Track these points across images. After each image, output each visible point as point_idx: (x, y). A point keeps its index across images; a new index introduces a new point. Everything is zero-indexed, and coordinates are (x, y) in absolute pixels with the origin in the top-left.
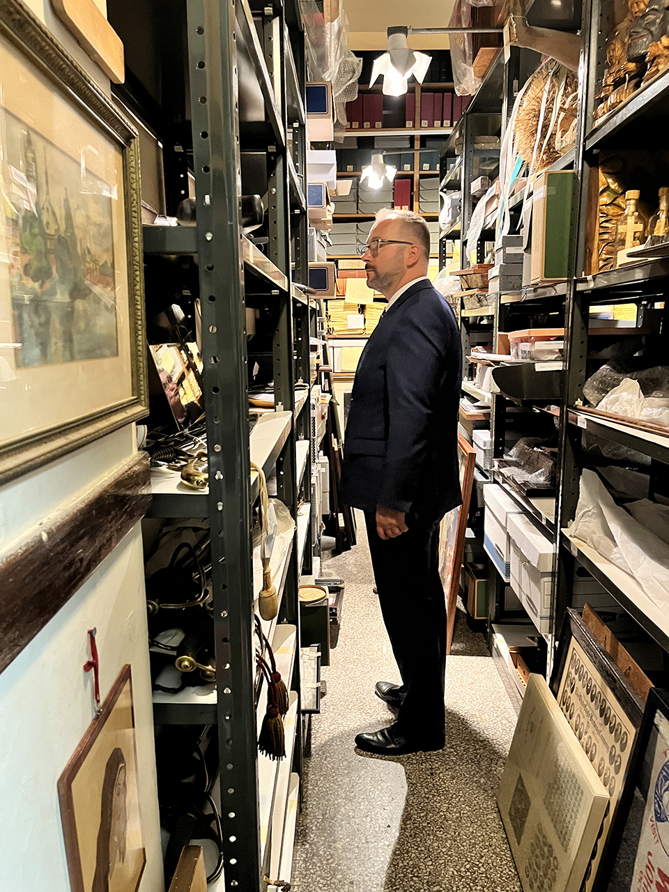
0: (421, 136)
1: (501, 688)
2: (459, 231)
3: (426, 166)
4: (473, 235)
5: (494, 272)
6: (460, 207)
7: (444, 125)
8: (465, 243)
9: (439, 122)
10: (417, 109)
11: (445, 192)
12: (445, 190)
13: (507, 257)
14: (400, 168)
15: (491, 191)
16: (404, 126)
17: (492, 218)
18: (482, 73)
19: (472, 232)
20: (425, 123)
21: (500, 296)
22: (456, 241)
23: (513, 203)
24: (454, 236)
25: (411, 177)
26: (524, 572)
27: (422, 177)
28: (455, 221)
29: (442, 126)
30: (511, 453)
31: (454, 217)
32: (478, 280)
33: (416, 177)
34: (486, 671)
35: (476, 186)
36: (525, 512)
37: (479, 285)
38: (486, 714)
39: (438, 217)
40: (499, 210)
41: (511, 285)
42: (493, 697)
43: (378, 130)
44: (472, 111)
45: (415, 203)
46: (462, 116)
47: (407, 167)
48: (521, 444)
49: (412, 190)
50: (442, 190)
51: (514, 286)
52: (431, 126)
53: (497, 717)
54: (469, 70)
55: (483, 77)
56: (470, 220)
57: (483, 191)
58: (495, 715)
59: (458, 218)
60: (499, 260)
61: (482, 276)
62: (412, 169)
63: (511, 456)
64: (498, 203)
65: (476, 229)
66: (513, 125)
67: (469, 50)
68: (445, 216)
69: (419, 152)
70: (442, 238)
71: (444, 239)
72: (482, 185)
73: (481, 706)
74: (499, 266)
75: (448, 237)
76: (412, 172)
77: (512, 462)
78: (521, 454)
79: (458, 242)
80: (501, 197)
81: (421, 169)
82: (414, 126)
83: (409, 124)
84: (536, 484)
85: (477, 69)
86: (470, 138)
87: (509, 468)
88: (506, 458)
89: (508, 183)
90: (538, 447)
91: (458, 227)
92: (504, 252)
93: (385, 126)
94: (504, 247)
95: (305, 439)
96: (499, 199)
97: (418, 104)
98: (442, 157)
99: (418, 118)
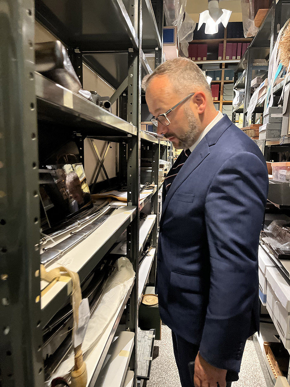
0: (225, 63)
1: (257, 363)
2: (243, 109)
3: (227, 78)
4: (250, 109)
5: (264, 127)
6: (244, 96)
7: (237, 58)
8: (246, 114)
9: (235, 57)
10: (224, 51)
11: (236, 90)
12: (236, 88)
13: (271, 119)
14: (214, 79)
15: (262, 85)
16: (218, 59)
17: (262, 99)
18: (259, 25)
19: (250, 108)
20: (228, 57)
21: (265, 142)
22: (241, 114)
23: (275, 89)
24: (240, 111)
25: (220, 83)
26: (276, 306)
27: (225, 83)
28: (241, 103)
29: (236, 58)
30: (268, 228)
31: (240, 101)
32: (253, 133)
33: (222, 83)
34: (249, 350)
35: (253, 82)
36: (277, 266)
37: (253, 135)
38: (248, 381)
39: (232, 102)
40: (267, 94)
41: (273, 135)
42: (253, 369)
43: (205, 61)
44: (253, 46)
45: (221, 96)
46: (247, 49)
47: (218, 79)
48: (274, 223)
49: (220, 90)
50: (235, 89)
51: (274, 136)
52: (231, 59)
53: (255, 383)
54: (252, 22)
55: (259, 27)
56: (249, 102)
57: (258, 85)
58: (253, 381)
59: (243, 101)
60: (266, 121)
61: (255, 131)
62: (220, 79)
63: (268, 230)
64: (266, 91)
65: (252, 105)
66: (277, 46)
67: (252, 12)
68: (235, 101)
69: (224, 70)
70: (234, 112)
71: (235, 113)
72: (258, 81)
73: (245, 374)
74: (266, 124)
75: (237, 112)
76: (220, 81)
77: (269, 233)
78: (275, 229)
79: (242, 115)
80: (269, 87)
81: (225, 79)
82: (222, 59)
83: (220, 58)
84: (284, 251)
85: (257, 22)
86: (250, 61)
87: (267, 238)
88: (265, 231)
89: (273, 79)
90: (285, 227)
91: (242, 107)
92: (270, 116)
93: (208, 59)
94: (269, 114)
95: (154, 214)
96: (267, 88)
97: (225, 48)
98: (235, 72)
99: (224, 55)
